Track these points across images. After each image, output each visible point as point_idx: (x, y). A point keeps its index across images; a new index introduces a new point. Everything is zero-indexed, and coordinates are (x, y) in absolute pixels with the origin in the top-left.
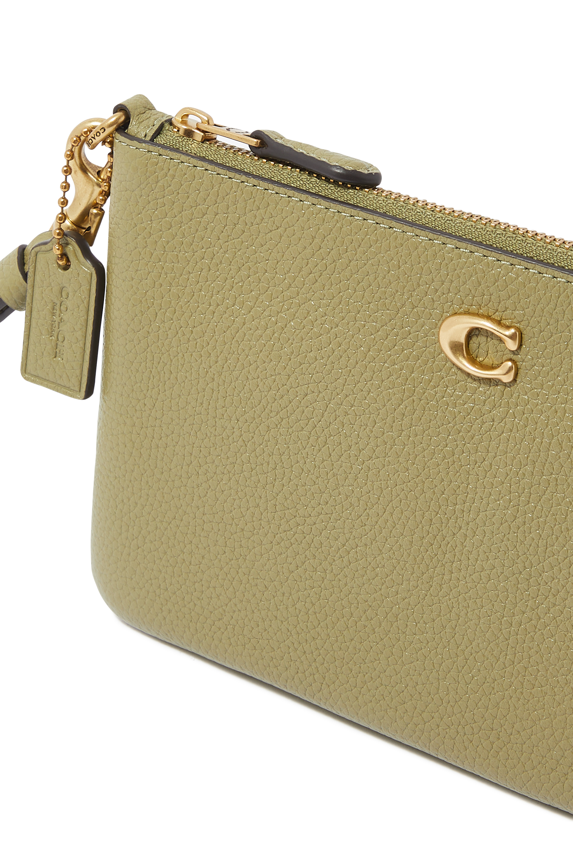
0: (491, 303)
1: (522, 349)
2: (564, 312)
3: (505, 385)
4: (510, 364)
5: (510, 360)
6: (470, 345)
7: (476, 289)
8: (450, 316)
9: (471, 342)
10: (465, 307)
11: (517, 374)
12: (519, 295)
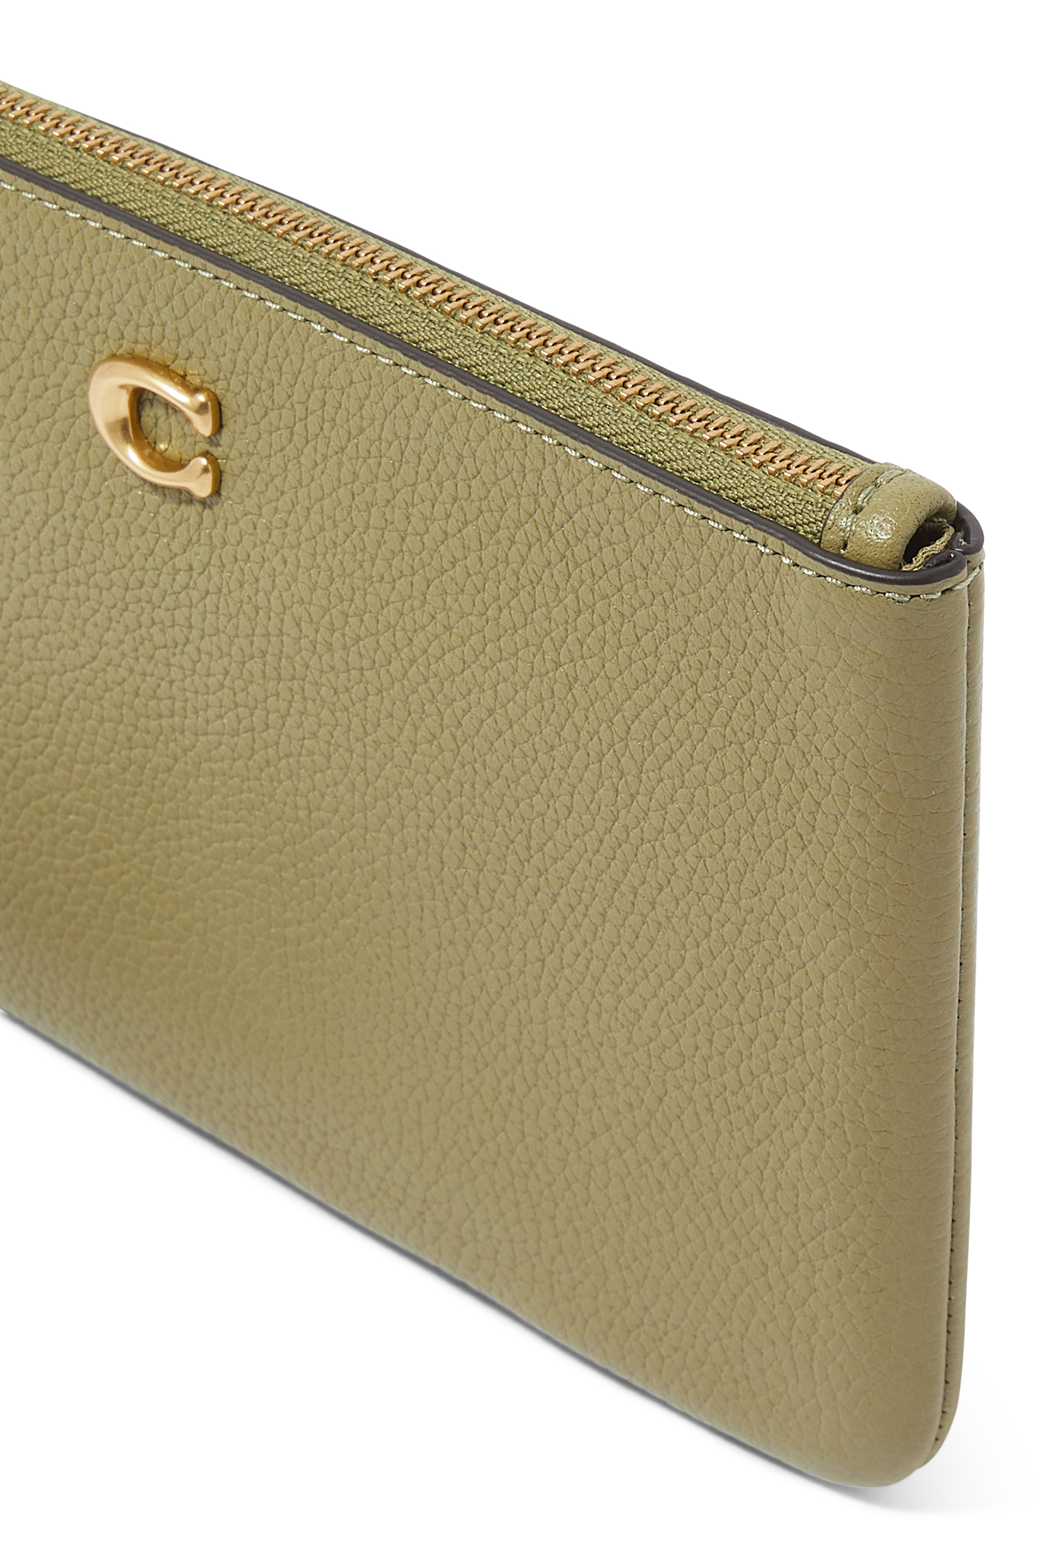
0: (166, 341)
1: (223, 435)
2: (281, 368)
3: (203, 502)
4: (204, 461)
5: (206, 454)
6: (142, 419)
7: (140, 312)
8: (104, 361)
9: (144, 413)
10: (126, 345)
11: (221, 481)
12: (207, 329)
